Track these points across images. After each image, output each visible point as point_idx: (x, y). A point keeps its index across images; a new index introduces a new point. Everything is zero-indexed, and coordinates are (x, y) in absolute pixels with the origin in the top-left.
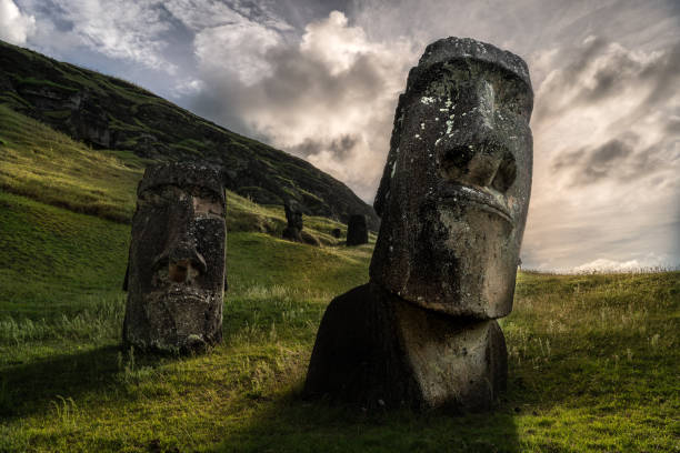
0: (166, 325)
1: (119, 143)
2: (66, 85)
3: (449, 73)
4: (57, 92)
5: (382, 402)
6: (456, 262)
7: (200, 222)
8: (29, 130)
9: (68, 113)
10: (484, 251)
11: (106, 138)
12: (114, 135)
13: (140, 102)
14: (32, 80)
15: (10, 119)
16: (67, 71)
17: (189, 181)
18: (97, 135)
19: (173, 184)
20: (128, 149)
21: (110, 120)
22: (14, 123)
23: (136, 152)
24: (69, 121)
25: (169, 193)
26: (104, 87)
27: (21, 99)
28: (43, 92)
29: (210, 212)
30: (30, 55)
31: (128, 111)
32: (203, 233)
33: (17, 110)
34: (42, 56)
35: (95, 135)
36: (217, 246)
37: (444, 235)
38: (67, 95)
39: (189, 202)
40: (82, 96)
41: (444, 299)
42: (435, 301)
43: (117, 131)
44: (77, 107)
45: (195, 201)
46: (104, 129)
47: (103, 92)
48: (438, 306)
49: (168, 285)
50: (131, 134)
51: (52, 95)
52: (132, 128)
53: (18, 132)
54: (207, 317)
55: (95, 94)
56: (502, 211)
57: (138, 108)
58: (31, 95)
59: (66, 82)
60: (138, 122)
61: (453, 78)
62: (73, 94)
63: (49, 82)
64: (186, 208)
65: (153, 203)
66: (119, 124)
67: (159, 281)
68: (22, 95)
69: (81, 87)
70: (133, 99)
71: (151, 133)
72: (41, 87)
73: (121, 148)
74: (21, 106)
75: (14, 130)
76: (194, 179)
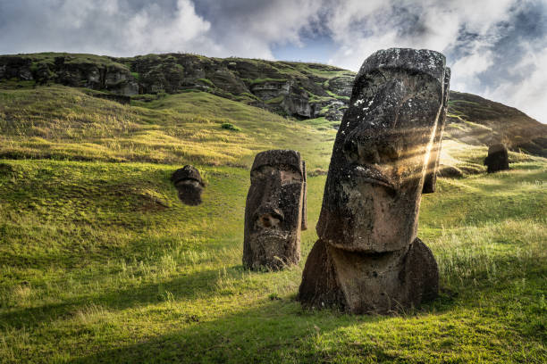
0: (261, 253)
1: (316, 112)
2: (280, 78)
3: (372, 81)
4: (274, 85)
5: (323, 304)
6: (353, 217)
7: (285, 187)
8: (256, 117)
9: (282, 97)
10: (373, 208)
11: (308, 110)
12: (313, 107)
13: (330, 77)
14: (259, 80)
15: (244, 112)
16: (280, 67)
17: (277, 161)
18: (301, 110)
19: (268, 165)
20: (322, 116)
21: (309, 96)
22: (246, 115)
23: (327, 118)
24: (283, 103)
25: (266, 171)
26: (305, 73)
27: (252, 95)
28: (265, 87)
29: (293, 179)
30: (256, 62)
31: (323, 86)
32: (285, 194)
33: (249, 104)
34: (264, 61)
35: (300, 110)
36: (294, 202)
37: (346, 200)
38: (280, 85)
39: (278, 175)
40: (290, 83)
41: (343, 241)
42: (338, 243)
43: (315, 104)
44: (287, 92)
45: (282, 174)
46: (305, 103)
47: (304, 77)
48: (339, 246)
49: (262, 229)
50: (324, 104)
51: (271, 88)
52: (325, 99)
53: (249, 120)
54: (286, 247)
55: (298, 80)
56: (383, 181)
57: (330, 83)
58: (258, 91)
59: (279, 76)
60: (330, 93)
61: (375, 83)
62: (284, 83)
63: (269, 79)
64: (275, 179)
65: (259, 178)
66: (316, 98)
67: (257, 227)
68: (253, 92)
69: (289, 77)
70: (325, 77)
71: (339, 100)
72: (264, 83)
73: (318, 116)
74: (253, 100)
75: (246, 119)
76: (280, 159)
